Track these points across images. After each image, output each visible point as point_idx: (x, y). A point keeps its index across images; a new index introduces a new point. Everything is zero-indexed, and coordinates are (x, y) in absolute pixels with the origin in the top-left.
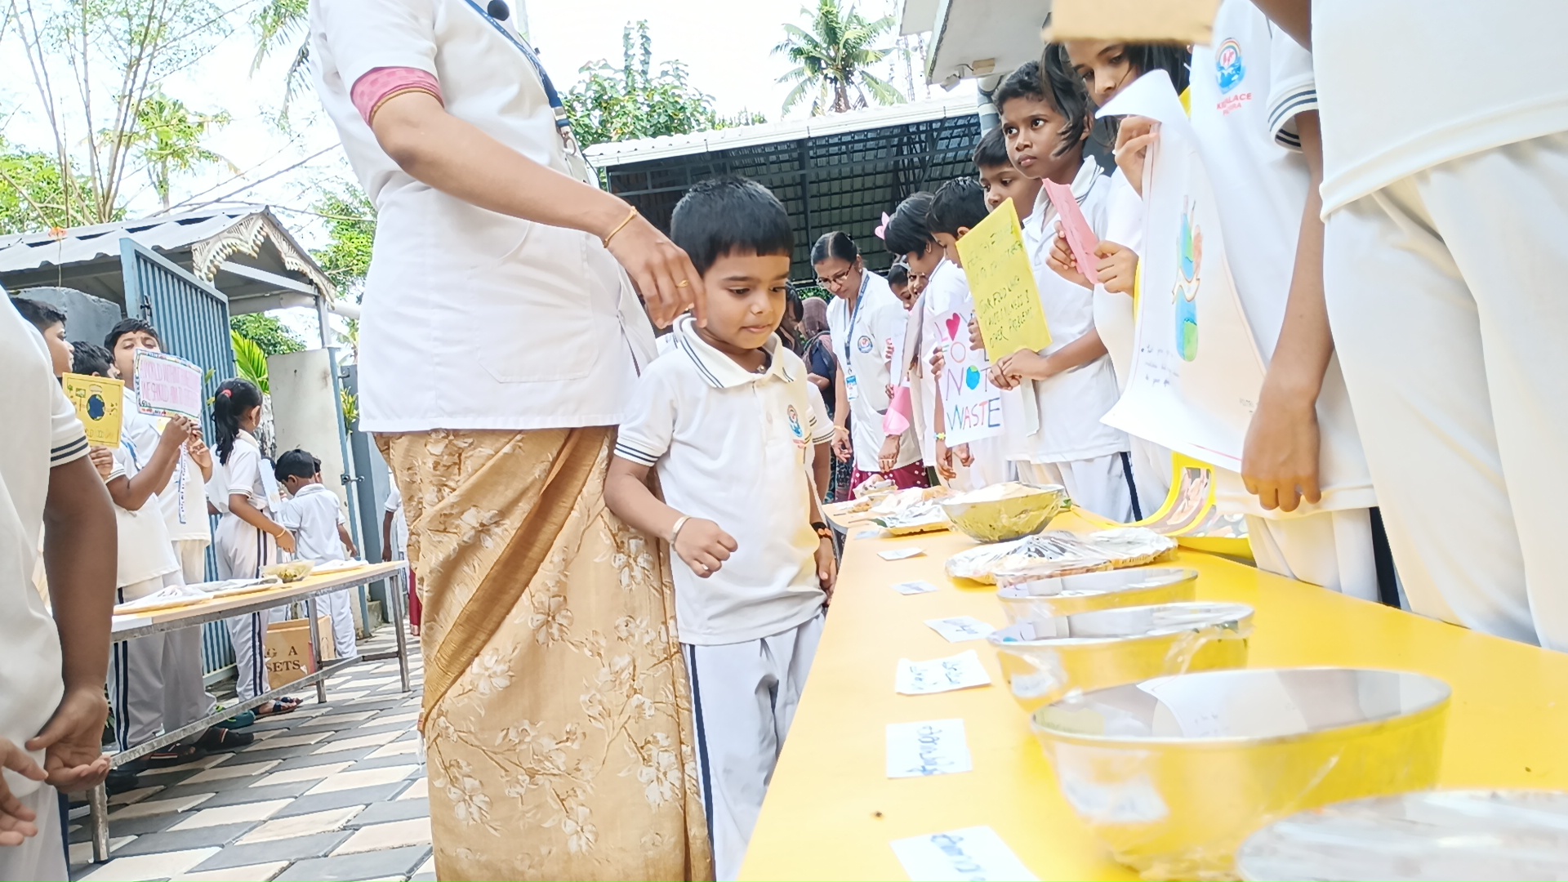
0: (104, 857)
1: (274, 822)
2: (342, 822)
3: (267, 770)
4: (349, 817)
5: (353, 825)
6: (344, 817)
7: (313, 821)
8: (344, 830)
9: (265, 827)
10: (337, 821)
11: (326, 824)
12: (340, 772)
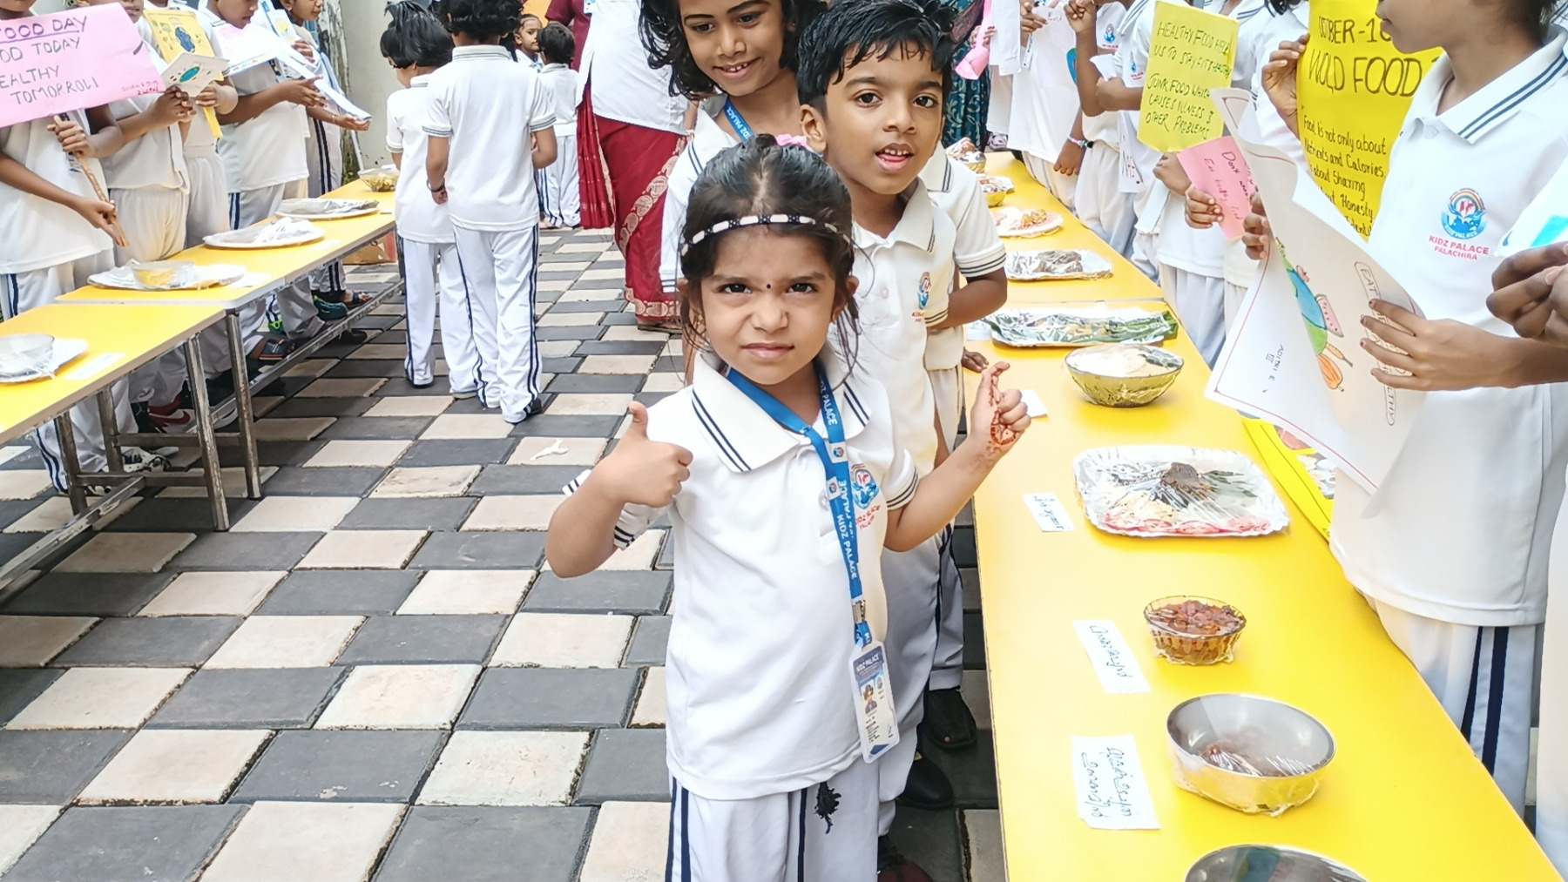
0: (257, 494)
1: (400, 471)
2: (465, 485)
3: (376, 391)
4: (470, 480)
5: (475, 492)
6: (465, 479)
7: (436, 478)
8: (468, 496)
9: (394, 477)
10: (459, 483)
11: (451, 486)
12: (446, 411)
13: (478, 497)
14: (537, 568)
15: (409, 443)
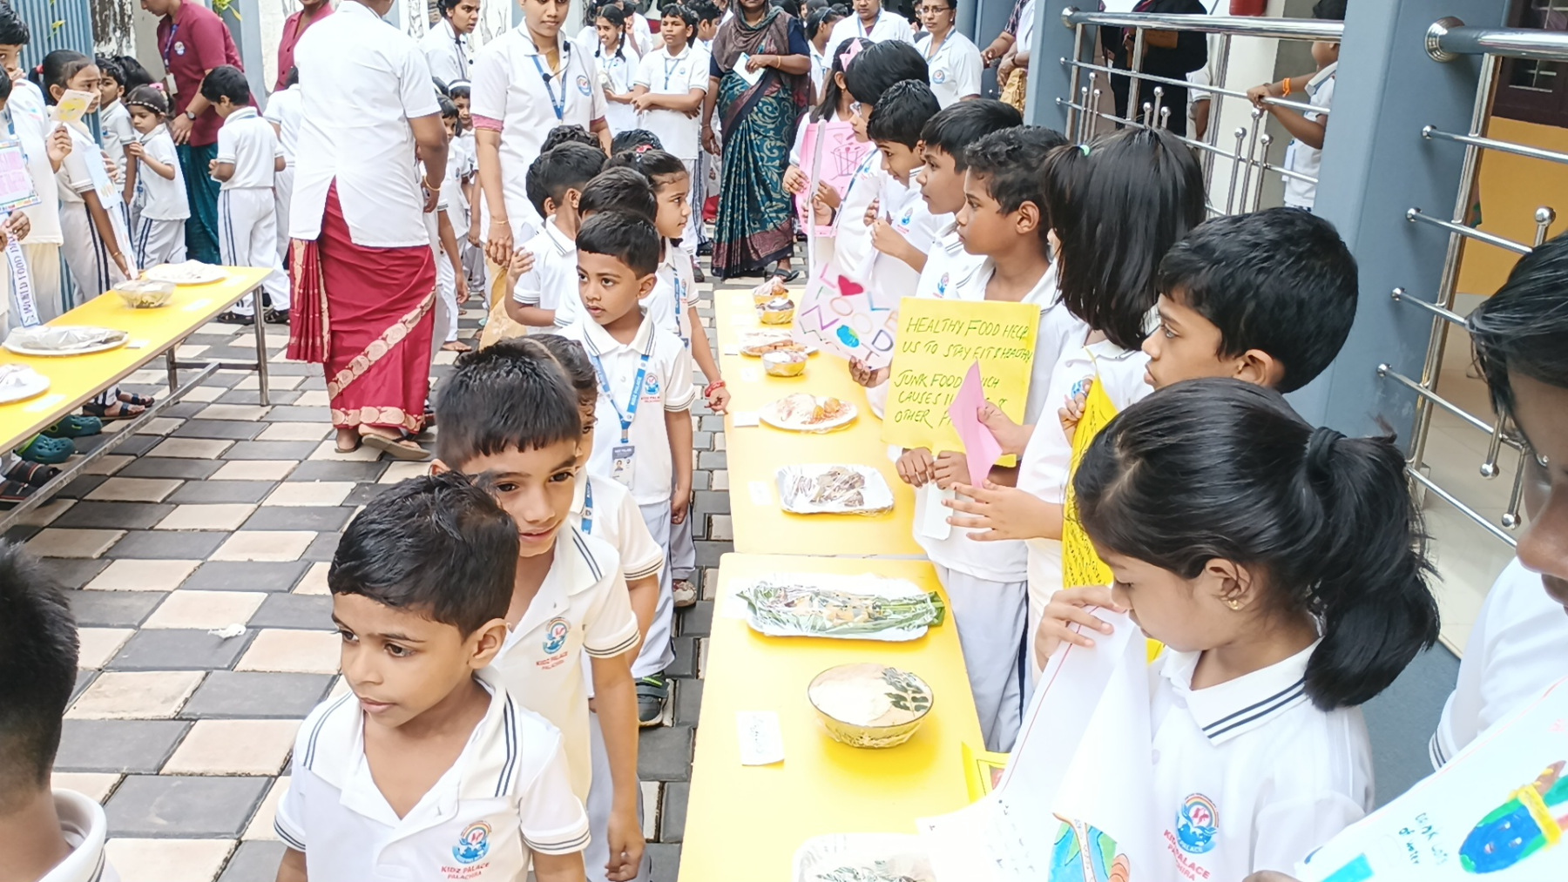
1: (109, 677)
2: (180, 701)
3: (109, 549)
4: (187, 694)
5: (189, 714)
6: (182, 693)
7: (149, 690)
8: (181, 719)
9: (100, 687)
10: (174, 698)
11: (163, 702)
12: (183, 585)
13: (191, 720)
14: (237, 836)
15: (129, 632)
